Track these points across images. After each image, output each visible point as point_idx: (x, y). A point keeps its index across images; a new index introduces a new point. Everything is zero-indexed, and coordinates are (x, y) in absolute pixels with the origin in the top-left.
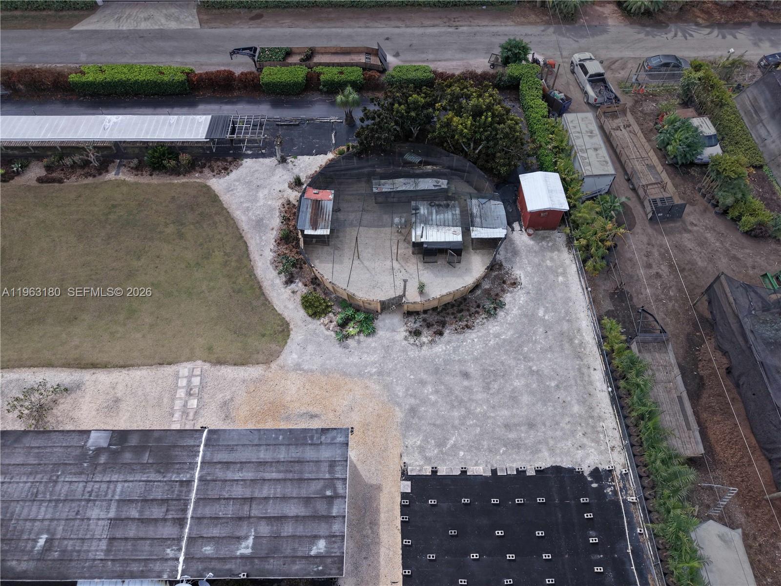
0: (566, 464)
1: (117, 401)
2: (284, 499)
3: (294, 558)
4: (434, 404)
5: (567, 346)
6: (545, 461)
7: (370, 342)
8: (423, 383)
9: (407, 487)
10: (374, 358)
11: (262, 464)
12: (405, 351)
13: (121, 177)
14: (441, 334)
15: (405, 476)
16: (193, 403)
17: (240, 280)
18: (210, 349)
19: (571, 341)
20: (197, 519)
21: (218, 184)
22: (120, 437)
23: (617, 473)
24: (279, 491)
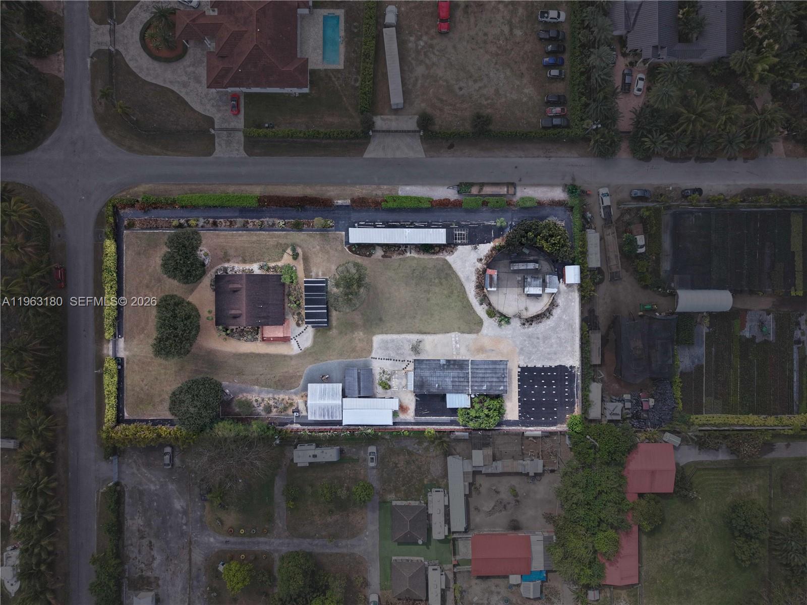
0: (563, 365)
1: (436, 345)
2: (492, 377)
3: (496, 390)
4: (528, 347)
5: (570, 329)
6: (557, 364)
7: (509, 327)
8: (525, 340)
9: (519, 369)
10: (510, 332)
11: (486, 369)
12: (520, 330)
13: (412, 255)
14: (531, 324)
15: (519, 367)
16: (458, 346)
17: (465, 303)
18: (459, 328)
19: (572, 326)
20: (472, 381)
21: (450, 258)
22: (448, 361)
23: (576, 367)
24: (491, 375)
